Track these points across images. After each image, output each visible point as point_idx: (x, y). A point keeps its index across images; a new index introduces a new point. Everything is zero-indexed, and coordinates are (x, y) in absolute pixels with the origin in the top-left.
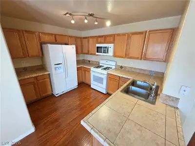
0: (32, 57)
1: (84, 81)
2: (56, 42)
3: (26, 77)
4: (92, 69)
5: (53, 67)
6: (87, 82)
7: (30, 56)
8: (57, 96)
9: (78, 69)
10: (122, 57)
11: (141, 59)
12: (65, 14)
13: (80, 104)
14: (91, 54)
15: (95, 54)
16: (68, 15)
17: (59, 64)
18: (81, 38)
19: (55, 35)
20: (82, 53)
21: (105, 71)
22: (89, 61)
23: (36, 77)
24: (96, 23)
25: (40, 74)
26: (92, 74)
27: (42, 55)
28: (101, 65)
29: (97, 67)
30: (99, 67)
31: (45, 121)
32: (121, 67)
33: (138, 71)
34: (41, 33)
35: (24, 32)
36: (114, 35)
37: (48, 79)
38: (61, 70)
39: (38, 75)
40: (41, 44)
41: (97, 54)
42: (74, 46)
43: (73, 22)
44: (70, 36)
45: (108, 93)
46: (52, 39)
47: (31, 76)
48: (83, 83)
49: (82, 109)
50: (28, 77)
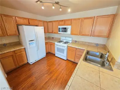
0: (10, 35)
1: (50, 51)
2: (29, 24)
3: (5, 52)
4: (56, 43)
5: (28, 43)
6: (52, 52)
7: (8, 35)
8: (31, 64)
9: (46, 43)
10: (77, 35)
11: (91, 36)
12: (37, 2)
13: (49, 69)
14: (55, 33)
15: (57, 33)
16: (39, 2)
17: (32, 40)
18: (47, 22)
19: (29, 19)
20: (48, 32)
21: (65, 44)
22: (53, 38)
23: (14, 51)
24: (61, 10)
25: (17, 49)
26: (56, 47)
27: (18, 34)
28: (61, 40)
29: (59, 42)
30: (60, 42)
31: (24, 86)
32: (76, 41)
33: (87, 44)
34: (18, 17)
35: (3, 16)
36: (71, 19)
37: (24, 52)
38: (34, 45)
39: (15, 49)
40: (18, 25)
41: (59, 32)
42: (43, 27)
43: (43, 8)
44: (39, 20)
45: (67, 59)
46: (26, 22)
47: (10, 51)
48: (49, 53)
49: (51, 73)
50: (8, 51)
